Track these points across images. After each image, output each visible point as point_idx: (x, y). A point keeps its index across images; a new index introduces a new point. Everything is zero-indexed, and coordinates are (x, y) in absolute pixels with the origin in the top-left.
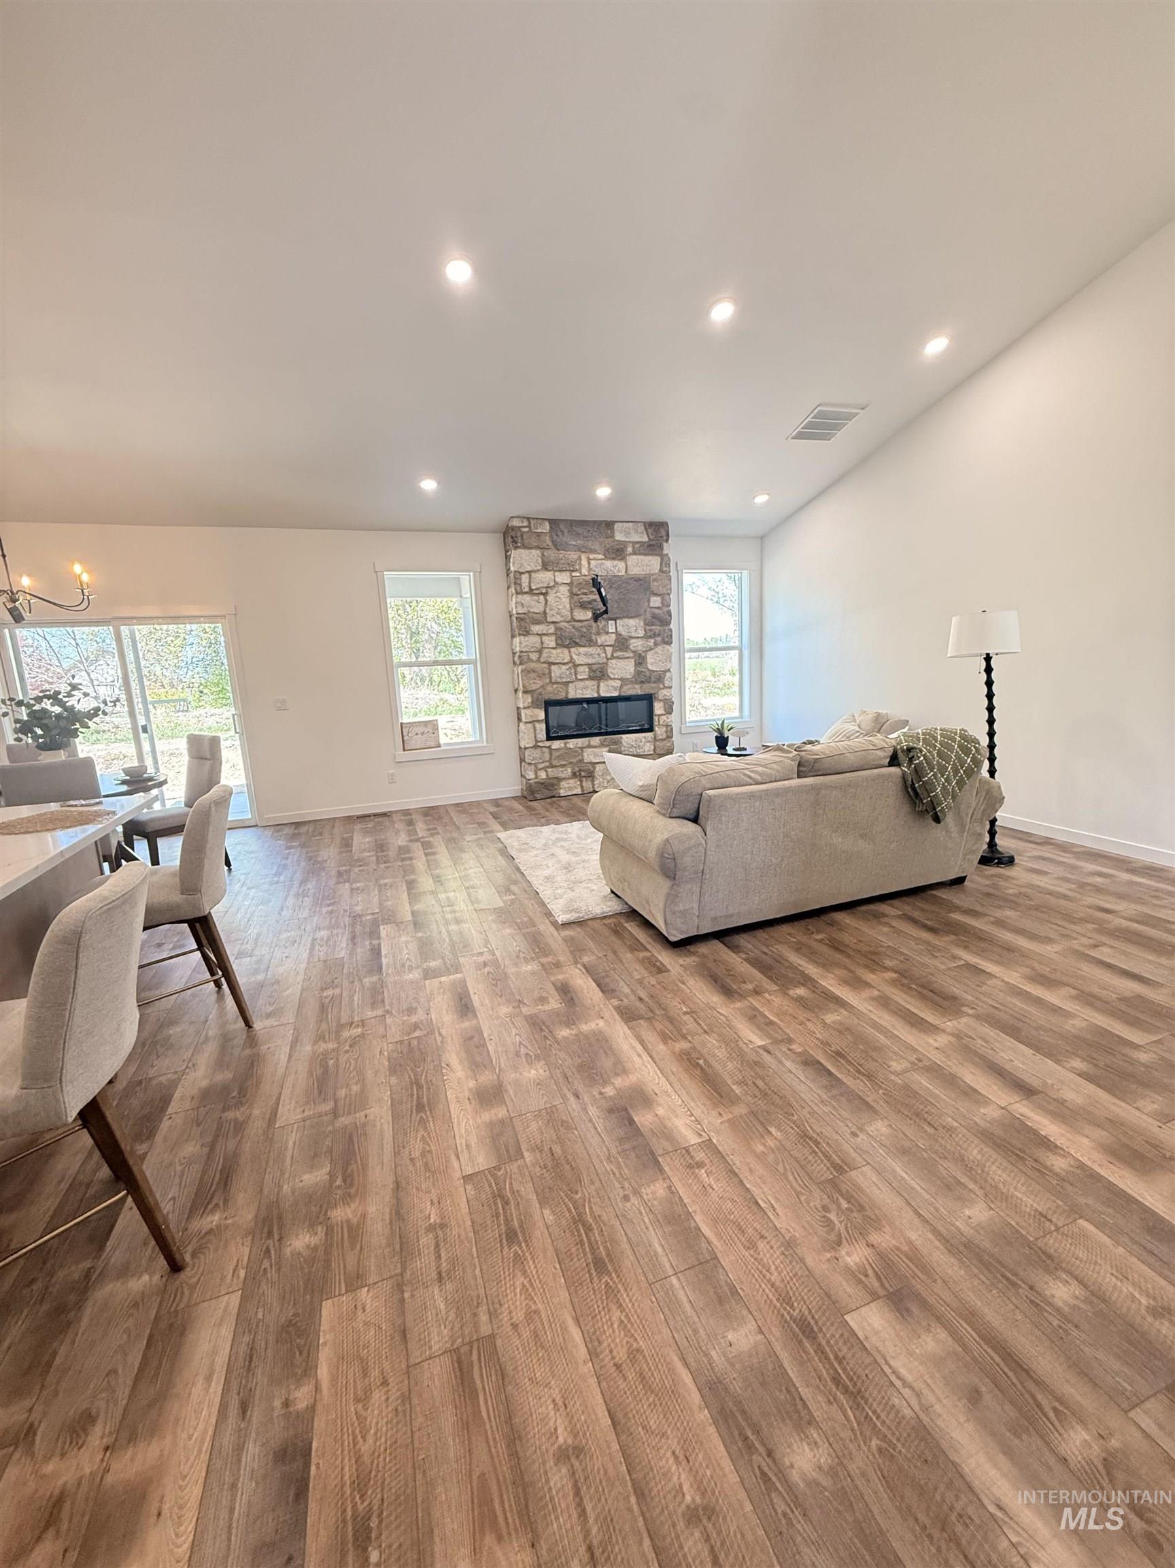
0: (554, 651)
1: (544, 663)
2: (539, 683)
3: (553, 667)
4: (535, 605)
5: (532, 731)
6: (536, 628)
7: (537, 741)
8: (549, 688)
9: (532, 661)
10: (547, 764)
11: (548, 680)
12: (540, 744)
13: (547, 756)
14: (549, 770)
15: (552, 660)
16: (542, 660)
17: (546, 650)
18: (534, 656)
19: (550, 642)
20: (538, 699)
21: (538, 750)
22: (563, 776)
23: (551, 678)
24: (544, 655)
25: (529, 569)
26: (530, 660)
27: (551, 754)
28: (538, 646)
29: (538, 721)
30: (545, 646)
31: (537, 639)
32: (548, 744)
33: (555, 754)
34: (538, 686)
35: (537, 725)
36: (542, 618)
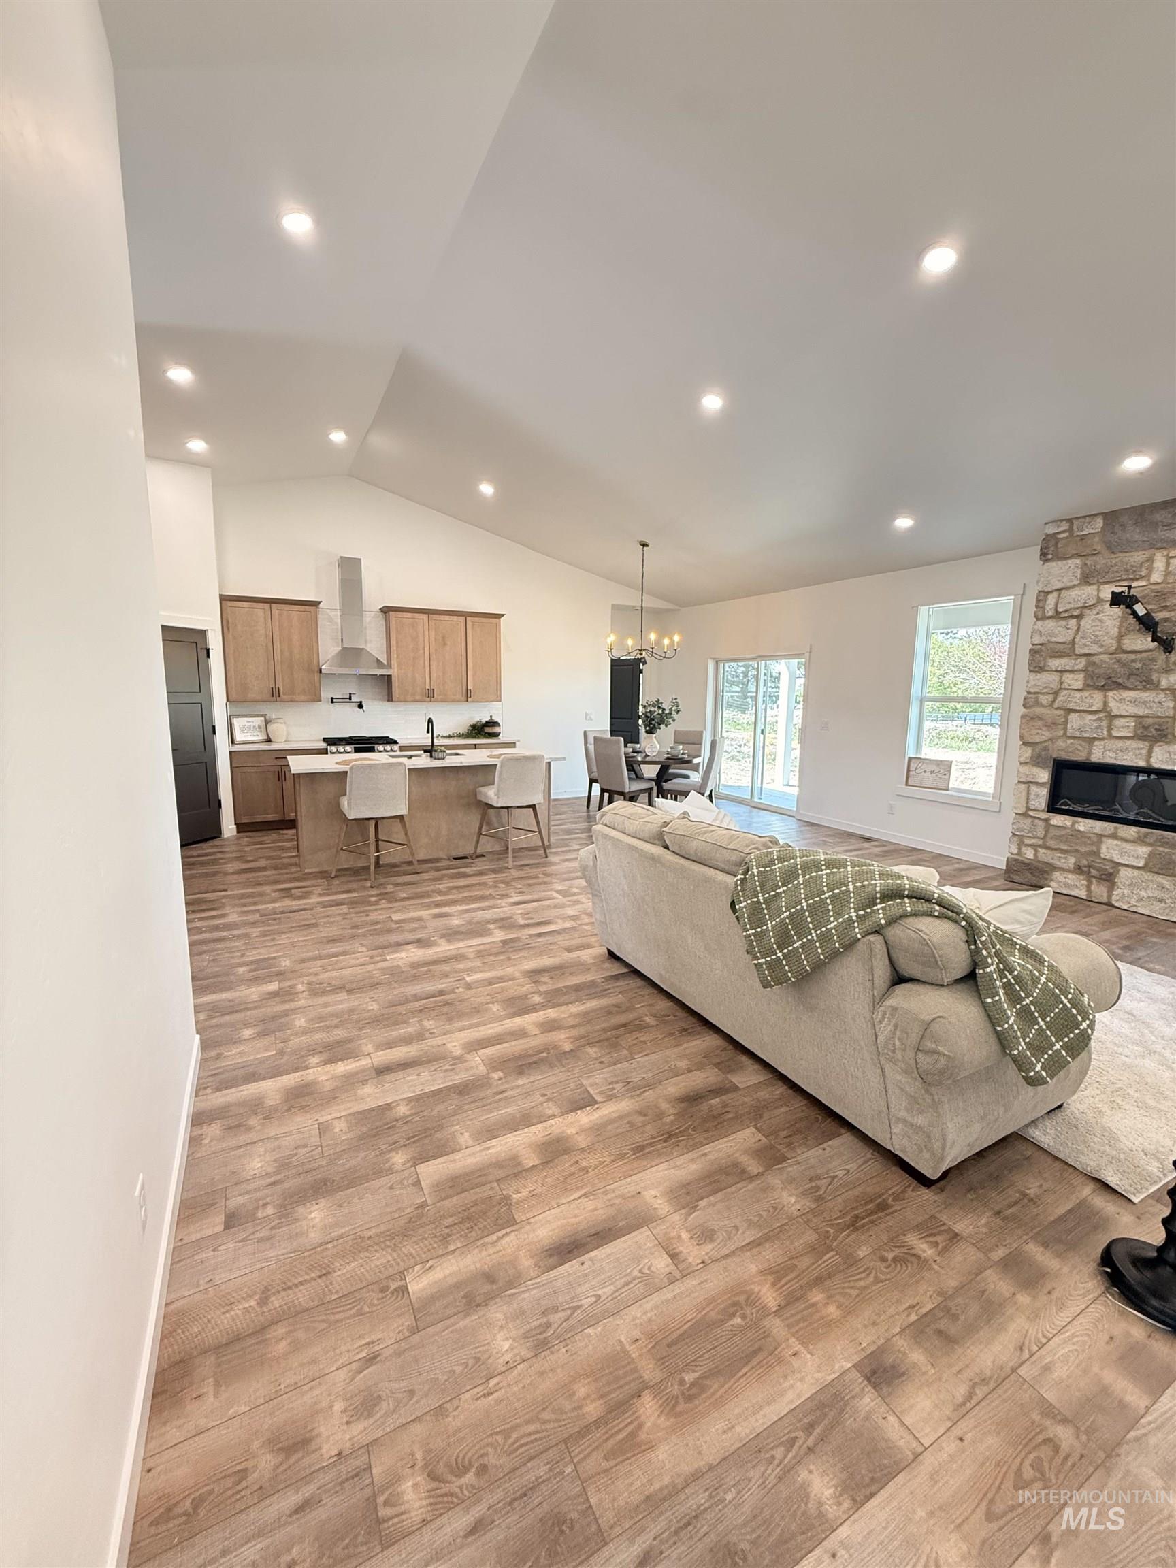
0: (1078, 695)
1: (1057, 709)
2: (1047, 734)
3: (1072, 716)
4: (1060, 632)
5: (1024, 793)
6: (1055, 663)
7: (1028, 809)
8: (1061, 743)
9: (1043, 706)
10: (1040, 842)
11: (1061, 733)
12: (1031, 813)
13: (1040, 832)
14: (1042, 851)
15: (1071, 706)
16: (1056, 705)
17: (1064, 693)
18: (1045, 699)
19: (1076, 681)
20: (1039, 756)
21: (1030, 820)
22: (1059, 864)
23: (1065, 729)
24: (1059, 699)
25: (1059, 586)
26: (1038, 703)
27: (1047, 831)
28: (1055, 686)
29: (1037, 784)
30: (1065, 686)
31: (1056, 677)
32: (1044, 815)
33: (1053, 832)
34: (1044, 738)
35: (1034, 788)
36: (1068, 650)
